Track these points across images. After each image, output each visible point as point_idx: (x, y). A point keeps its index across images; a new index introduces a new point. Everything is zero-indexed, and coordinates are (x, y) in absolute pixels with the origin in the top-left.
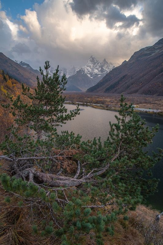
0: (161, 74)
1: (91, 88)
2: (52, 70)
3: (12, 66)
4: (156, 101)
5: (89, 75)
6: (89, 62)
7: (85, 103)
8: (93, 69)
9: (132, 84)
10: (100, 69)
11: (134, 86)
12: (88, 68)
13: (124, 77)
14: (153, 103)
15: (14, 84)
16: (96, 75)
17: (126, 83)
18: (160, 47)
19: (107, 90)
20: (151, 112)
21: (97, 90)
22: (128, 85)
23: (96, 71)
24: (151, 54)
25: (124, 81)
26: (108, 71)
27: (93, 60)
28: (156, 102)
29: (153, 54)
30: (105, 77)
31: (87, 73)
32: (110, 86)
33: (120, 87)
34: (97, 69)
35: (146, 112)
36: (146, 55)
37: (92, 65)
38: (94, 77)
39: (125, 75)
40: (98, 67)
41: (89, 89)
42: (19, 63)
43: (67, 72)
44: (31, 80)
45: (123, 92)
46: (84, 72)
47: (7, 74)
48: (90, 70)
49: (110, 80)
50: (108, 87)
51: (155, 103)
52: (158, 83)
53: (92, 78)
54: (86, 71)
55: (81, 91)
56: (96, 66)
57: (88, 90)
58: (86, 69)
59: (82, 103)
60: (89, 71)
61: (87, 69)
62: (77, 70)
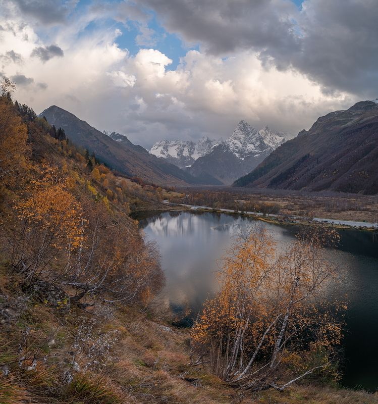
0: (366, 157)
1: (241, 178)
2: (167, 146)
3: (98, 140)
4: (366, 204)
5: (237, 155)
6: (237, 131)
7: (240, 212)
8: (244, 144)
9: (319, 172)
10: (258, 143)
11: (323, 176)
12: (236, 141)
13: (304, 159)
14: (363, 210)
15: (103, 174)
16: (252, 153)
17: (308, 170)
18: (359, 113)
19: (274, 183)
20: (370, 228)
21: (253, 182)
22: (312, 174)
23: (250, 147)
24: (347, 123)
25: (305, 167)
26: (274, 147)
27: (245, 127)
28: (368, 207)
29: (349, 124)
30: (269, 158)
31: (234, 151)
32: (278, 174)
33: (299, 178)
34: (252, 143)
35: (361, 228)
36: (338, 123)
37: (244, 136)
38: (246, 159)
39: (306, 156)
40: (254, 140)
41: (239, 180)
42: (109, 134)
43: (194, 149)
44: (128, 164)
45: (303, 187)
46: (228, 148)
47: (93, 156)
48: (239, 145)
49: (277, 165)
50: (275, 176)
51: (367, 210)
52: (363, 172)
53: (243, 159)
54: (232, 147)
55: (223, 184)
56: (251, 138)
57: (235, 182)
58: (231, 143)
59: (233, 211)
60: (237, 148)
61: (233, 143)
62: (215, 145)
